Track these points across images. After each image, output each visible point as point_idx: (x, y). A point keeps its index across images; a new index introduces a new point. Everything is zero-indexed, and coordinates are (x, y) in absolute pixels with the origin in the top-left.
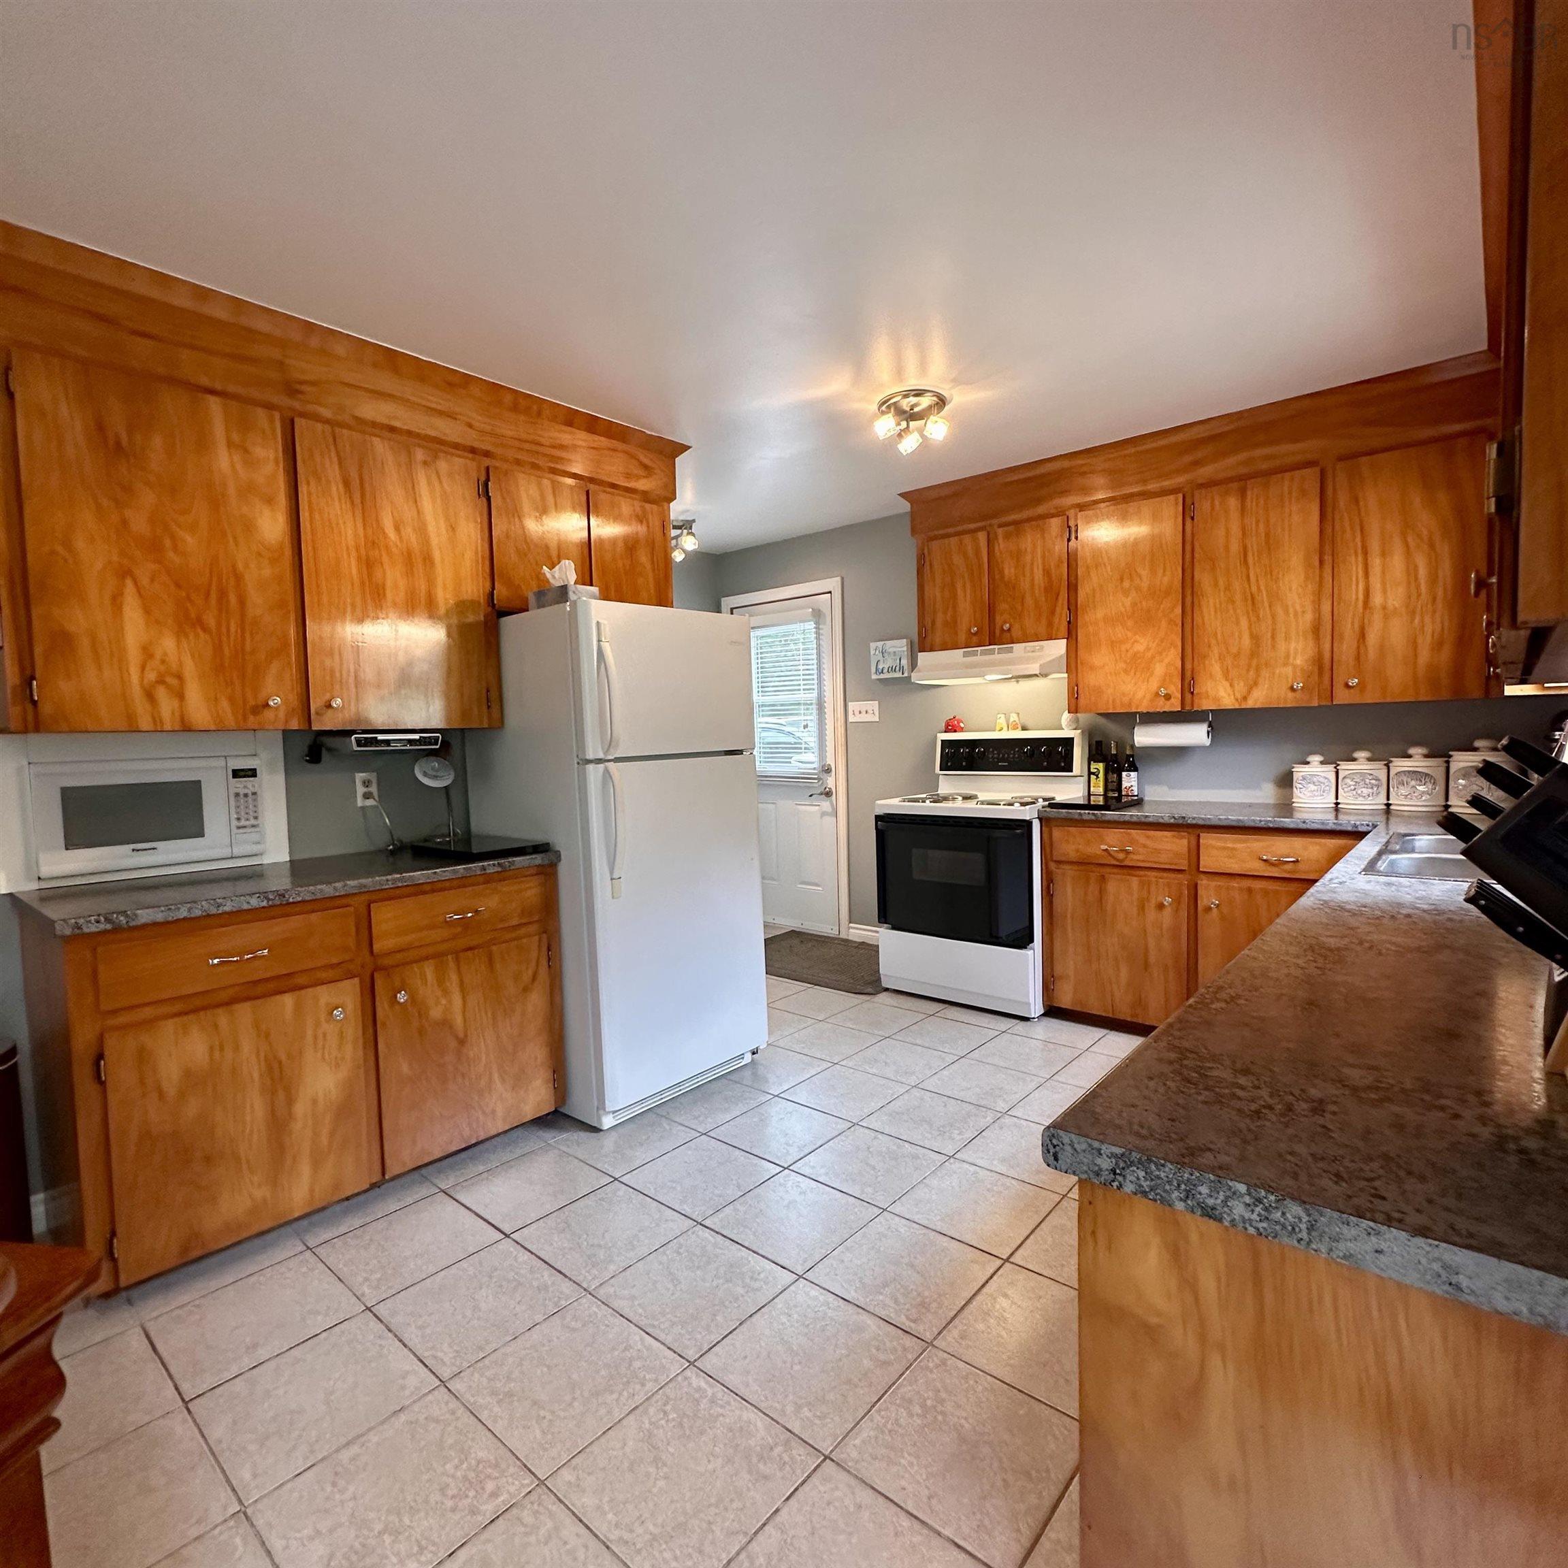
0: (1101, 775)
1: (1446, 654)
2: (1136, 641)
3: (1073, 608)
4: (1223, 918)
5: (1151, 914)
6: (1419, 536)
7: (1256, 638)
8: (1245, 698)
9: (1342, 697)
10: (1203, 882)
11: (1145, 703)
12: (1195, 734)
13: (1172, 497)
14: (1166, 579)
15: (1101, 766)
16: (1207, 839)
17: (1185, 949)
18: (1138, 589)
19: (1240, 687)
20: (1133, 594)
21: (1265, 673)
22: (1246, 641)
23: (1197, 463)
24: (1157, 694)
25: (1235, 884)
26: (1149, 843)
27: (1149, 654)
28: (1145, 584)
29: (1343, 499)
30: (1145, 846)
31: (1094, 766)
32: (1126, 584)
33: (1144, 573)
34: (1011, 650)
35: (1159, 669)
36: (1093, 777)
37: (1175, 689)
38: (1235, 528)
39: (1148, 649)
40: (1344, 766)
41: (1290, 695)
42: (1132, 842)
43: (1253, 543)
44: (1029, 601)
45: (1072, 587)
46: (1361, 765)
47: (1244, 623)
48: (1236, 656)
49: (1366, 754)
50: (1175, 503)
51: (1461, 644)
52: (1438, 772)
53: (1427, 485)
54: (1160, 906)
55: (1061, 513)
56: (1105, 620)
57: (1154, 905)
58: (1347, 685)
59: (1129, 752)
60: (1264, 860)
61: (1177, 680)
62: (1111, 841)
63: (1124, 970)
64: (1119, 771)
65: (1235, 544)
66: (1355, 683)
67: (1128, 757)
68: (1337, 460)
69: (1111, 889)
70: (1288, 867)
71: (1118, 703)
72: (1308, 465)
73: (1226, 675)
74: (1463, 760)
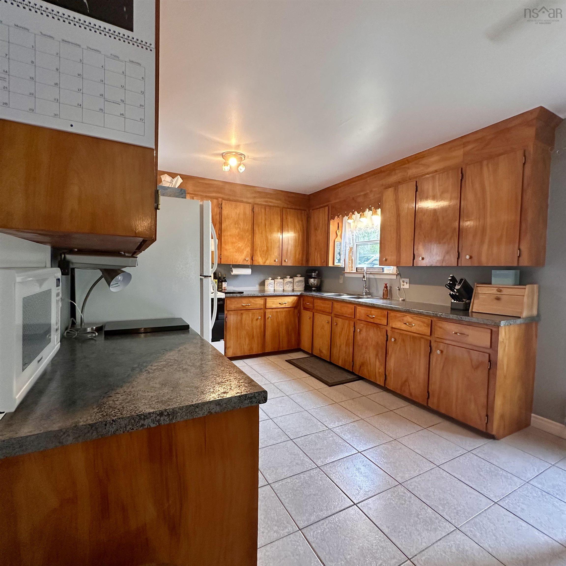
0: (217, 284)
1: (300, 256)
2: (239, 243)
3: (220, 230)
4: (271, 320)
5: (255, 322)
6: (297, 230)
7: (267, 248)
8: (265, 263)
9: (284, 264)
10: (267, 311)
11: (241, 262)
12: (248, 271)
14: (247, 227)
15: (217, 280)
16: (268, 300)
17: (262, 330)
18: (240, 228)
19: (264, 260)
20: (238, 230)
21: (269, 256)
22: (265, 248)
23: (255, 198)
24: (245, 260)
25: (274, 310)
27: (242, 248)
28: (241, 227)
29: (284, 217)
30: (253, 303)
31: (215, 281)
32: (236, 226)
33: (242, 224)
35: (245, 253)
37: (248, 259)
38: (264, 218)
39: (242, 246)
40: (276, 280)
41: (274, 262)
42: (250, 302)
43: (267, 223)
45: (221, 223)
46: (279, 280)
47: (265, 243)
48: (263, 251)
49: (280, 278)
50: (250, 206)
51: (303, 254)
52: (293, 282)
53: (298, 219)
54: (257, 319)
55: (217, 198)
56: (230, 235)
57: (255, 319)
58: (285, 261)
59: (224, 276)
60: (280, 303)
61: (250, 256)
62: (244, 302)
63: (247, 340)
64: (222, 281)
65: (263, 222)
66: (286, 260)
67: (224, 278)
68: (283, 208)
69: (244, 316)
70: (284, 305)
71: (234, 261)
72: (278, 207)
73: (261, 256)
74: (296, 279)
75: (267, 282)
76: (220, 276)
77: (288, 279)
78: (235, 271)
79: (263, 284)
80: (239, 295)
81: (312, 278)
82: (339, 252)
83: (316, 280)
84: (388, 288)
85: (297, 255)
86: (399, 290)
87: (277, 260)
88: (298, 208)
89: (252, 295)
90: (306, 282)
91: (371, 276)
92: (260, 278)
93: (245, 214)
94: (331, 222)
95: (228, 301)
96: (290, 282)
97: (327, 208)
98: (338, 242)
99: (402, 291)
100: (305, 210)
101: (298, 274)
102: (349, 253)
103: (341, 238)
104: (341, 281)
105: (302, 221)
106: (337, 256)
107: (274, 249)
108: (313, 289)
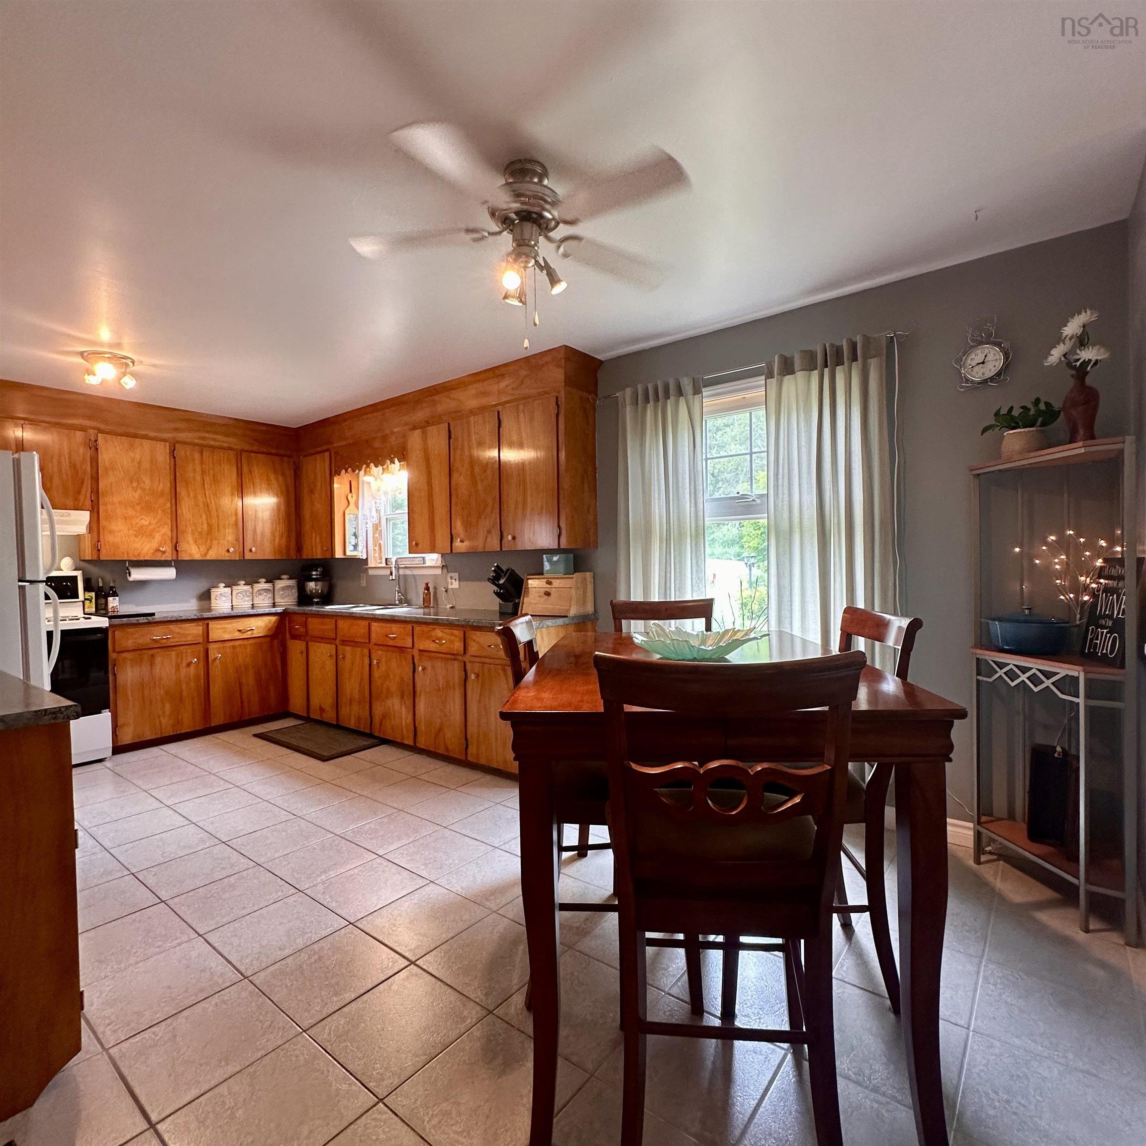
0: (94, 601)
1: (284, 540)
2: (142, 519)
3: (96, 491)
4: (221, 663)
5: (183, 671)
7: (210, 526)
8: (206, 555)
9: (248, 556)
10: (212, 647)
11: (150, 555)
12: (170, 573)
13: (163, 443)
14: (160, 488)
15: (93, 594)
16: (212, 625)
17: (203, 684)
18: (143, 489)
19: (203, 549)
20: (139, 491)
21: (215, 542)
22: (205, 526)
23: (176, 430)
24: (158, 550)
25: (226, 645)
26: (181, 631)
27: (151, 527)
28: (147, 487)
29: (245, 468)
30: (179, 633)
31: (88, 595)
32: (135, 484)
33: (147, 480)
35: (158, 537)
36: (87, 602)
37: (167, 548)
38: (198, 469)
39: (150, 524)
40: (234, 587)
41: (227, 554)
42: (171, 632)
43: (207, 479)
45: (95, 479)
46: (242, 587)
47: (204, 517)
48: (201, 533)
49: (242, 582)
50: (165, 447)
51: (289, 537)
52: (272, 588)
53: (275, 472)
54: (189, 665)
55: (83, 429)
56: (120, 503)
57: (184, 664)
58: (251, 550)
59: (112, 585)
60: (239, 631)
61: (169, 542)
62: (157, 634)
63: (168, 707)
64: (106, 597)
65: (198, 478)
66: (254, 549)
67: (111, 588)
68: (242, 451)
69: (158, 661)
70: (249, 632)
71: (131, 555)
72: (230, 449)
73: (195, 542)
74: (280, 584)
75: (215, 592)
76: (101, 585)
77: (263, 585)
78: (137, 574)
79: (205, 596)
80: (142, 620)
81: (312, 581)
82: (355, 533)
83: (320, 583)
84: (431, 590)
85: (277, 539)
86: (446, 591)
87: (232, 550)
88: (274, 451)
89: (174, 619)
90: (301, 588)
91: (408, 572)
92: (200, 585)
93: (153, 461)
94: (336, 479)
95: (118, 634)
96: (266, 590)
97: (327, 454)
98: (352, 516)
99: (450, 591)
100: (290, 456)
101: (285, 574)
102: (374, 534)
103: (358, 508)
104: (364, 583)
105: (283, 475)
106: (351, 540)
107: (225, 528)
108: (316, 600)
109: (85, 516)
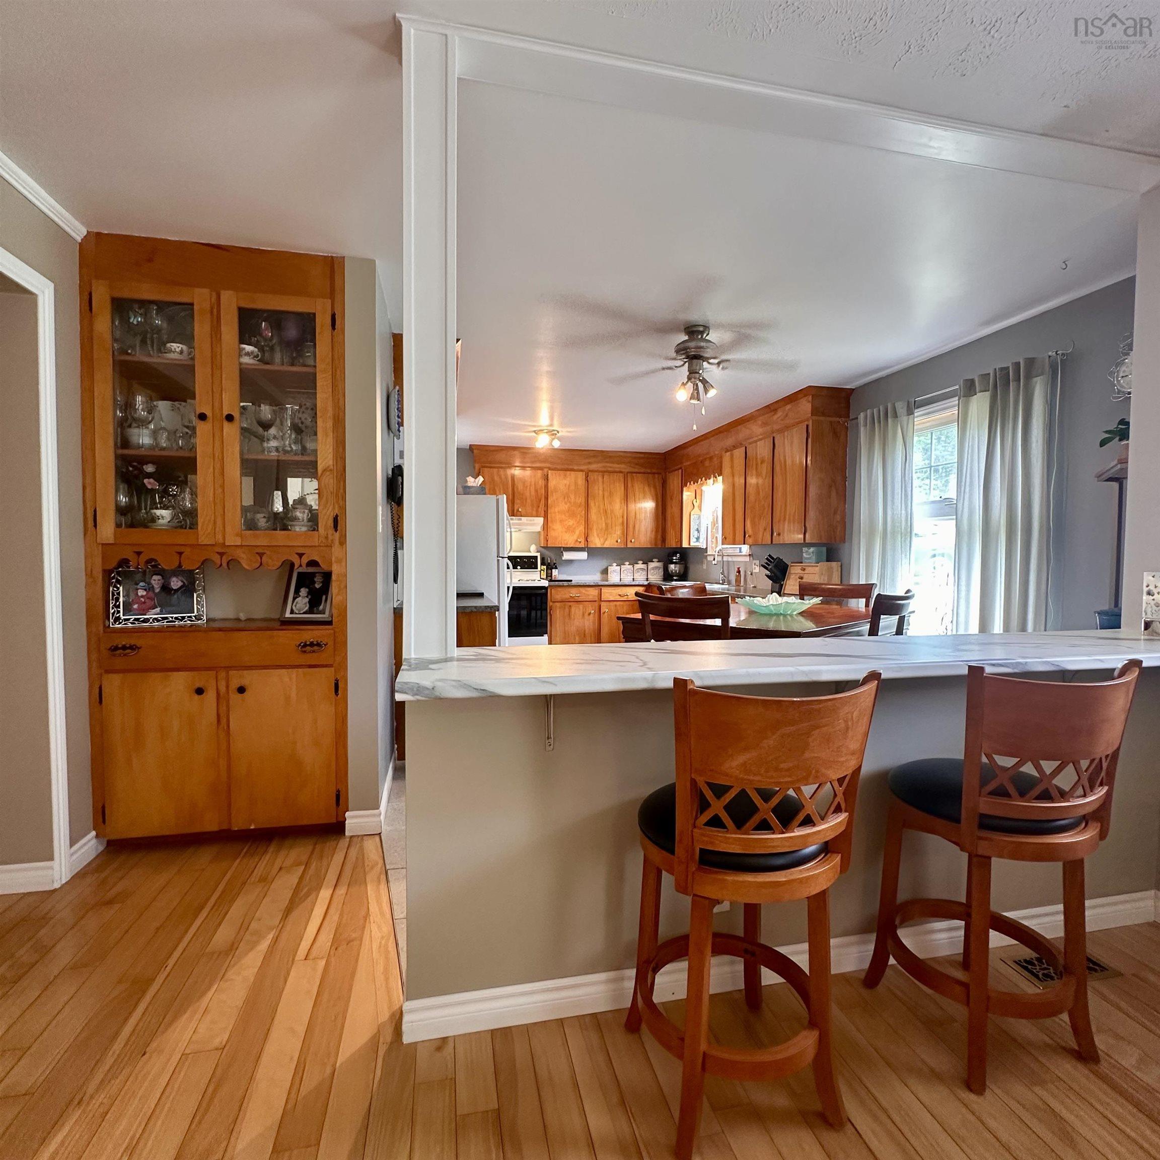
0: (546, 571)
1: (654, 534)
2: (569, 521)
3: (546, 505)
4: (608, 615)
5: (587, 617)
7: (607, 524)
8: (603, 544)
9: (630, 545)
10: (603, 604)
11: (573, 544)
12: (583, 555)
13: (582, 473)
14: (579, 501)
15: (545, 567)
16: (604, 590)
17: (597, 627)
18: (570, 503)
19: (602, 541)
20: (568, 504)
21: (609, 536)
22: (604, 525)
23: (589, 463)
24: (577, 541)
25: (612, 604)
26: (586, 592)
27: (574, 526)
28: (572, 500)
29: (629, 485)
30: (585, 594)
31: (543, 567)
32: (566, 500)
33: (572, 497)
34: (521, 520)
35: (577, 532)
36: (542, 572)
37: (582, 540)
38: (601, 488)
39: (573, 524)
40: (622, 566)
41: (616, 543)
42: (581, 593)
43: (606, 494)
44: (529, 501)
45: (547, 498)
46: (627, 566)
47: (603, 519)
48: (601, 529)
49: (628, 563)
50: (583, 475)
51: (657, 531)
52: (646, 568)
53: (649, 485)
54: (590, 614)
55: (541, 469)
56: (559, 512)
57: (587, 613)
58: (631, 541)
59: (555, 562)
60: (620, 595)
61: (583, 536)
62: (573, 593)
63: (577, 638)
64: (551, 569)
65: (601, 493)
66: (633, 540)
67: (554, 564)
68: (628, 473)
69: (573, 609)
70: (626, 597)
71: (564, 543)
72: (621, 472)
73: (598, 535)
74: (652, 565)
75: (611, 569)
76: (549, 562)
77: (640, 565)
78: (567, 556)
79: (605, 572)
80: (565, 584)
81: (672, 564)
83: (678, 566)
84: (742, 573)
85: (649, 533)
86: (751, 574)
87: (619, 541)
88: (649, 471)
89: (583, 584)
90: (666, 569)
91: (730, 559)
92: (602, 564)
93: (576, 485)
94: (685, 489)
95: (553, 591)
96: (642, 569)
97: (680, 471)
98: (695, 516)
99: (754, 574)
100: (658, 473)
101: (654, 558)
102: (712, 529)
103: (700, 510)
104: (705, 567)
105: (655, 487)
106: (694, 534)
107: (616, 526)
108: (675, 578)
109: (541, 520)
